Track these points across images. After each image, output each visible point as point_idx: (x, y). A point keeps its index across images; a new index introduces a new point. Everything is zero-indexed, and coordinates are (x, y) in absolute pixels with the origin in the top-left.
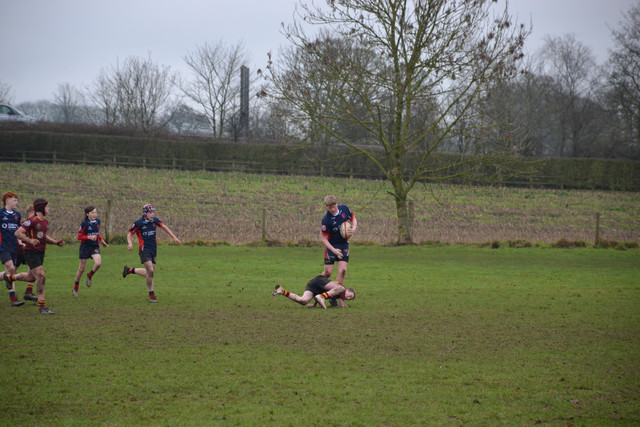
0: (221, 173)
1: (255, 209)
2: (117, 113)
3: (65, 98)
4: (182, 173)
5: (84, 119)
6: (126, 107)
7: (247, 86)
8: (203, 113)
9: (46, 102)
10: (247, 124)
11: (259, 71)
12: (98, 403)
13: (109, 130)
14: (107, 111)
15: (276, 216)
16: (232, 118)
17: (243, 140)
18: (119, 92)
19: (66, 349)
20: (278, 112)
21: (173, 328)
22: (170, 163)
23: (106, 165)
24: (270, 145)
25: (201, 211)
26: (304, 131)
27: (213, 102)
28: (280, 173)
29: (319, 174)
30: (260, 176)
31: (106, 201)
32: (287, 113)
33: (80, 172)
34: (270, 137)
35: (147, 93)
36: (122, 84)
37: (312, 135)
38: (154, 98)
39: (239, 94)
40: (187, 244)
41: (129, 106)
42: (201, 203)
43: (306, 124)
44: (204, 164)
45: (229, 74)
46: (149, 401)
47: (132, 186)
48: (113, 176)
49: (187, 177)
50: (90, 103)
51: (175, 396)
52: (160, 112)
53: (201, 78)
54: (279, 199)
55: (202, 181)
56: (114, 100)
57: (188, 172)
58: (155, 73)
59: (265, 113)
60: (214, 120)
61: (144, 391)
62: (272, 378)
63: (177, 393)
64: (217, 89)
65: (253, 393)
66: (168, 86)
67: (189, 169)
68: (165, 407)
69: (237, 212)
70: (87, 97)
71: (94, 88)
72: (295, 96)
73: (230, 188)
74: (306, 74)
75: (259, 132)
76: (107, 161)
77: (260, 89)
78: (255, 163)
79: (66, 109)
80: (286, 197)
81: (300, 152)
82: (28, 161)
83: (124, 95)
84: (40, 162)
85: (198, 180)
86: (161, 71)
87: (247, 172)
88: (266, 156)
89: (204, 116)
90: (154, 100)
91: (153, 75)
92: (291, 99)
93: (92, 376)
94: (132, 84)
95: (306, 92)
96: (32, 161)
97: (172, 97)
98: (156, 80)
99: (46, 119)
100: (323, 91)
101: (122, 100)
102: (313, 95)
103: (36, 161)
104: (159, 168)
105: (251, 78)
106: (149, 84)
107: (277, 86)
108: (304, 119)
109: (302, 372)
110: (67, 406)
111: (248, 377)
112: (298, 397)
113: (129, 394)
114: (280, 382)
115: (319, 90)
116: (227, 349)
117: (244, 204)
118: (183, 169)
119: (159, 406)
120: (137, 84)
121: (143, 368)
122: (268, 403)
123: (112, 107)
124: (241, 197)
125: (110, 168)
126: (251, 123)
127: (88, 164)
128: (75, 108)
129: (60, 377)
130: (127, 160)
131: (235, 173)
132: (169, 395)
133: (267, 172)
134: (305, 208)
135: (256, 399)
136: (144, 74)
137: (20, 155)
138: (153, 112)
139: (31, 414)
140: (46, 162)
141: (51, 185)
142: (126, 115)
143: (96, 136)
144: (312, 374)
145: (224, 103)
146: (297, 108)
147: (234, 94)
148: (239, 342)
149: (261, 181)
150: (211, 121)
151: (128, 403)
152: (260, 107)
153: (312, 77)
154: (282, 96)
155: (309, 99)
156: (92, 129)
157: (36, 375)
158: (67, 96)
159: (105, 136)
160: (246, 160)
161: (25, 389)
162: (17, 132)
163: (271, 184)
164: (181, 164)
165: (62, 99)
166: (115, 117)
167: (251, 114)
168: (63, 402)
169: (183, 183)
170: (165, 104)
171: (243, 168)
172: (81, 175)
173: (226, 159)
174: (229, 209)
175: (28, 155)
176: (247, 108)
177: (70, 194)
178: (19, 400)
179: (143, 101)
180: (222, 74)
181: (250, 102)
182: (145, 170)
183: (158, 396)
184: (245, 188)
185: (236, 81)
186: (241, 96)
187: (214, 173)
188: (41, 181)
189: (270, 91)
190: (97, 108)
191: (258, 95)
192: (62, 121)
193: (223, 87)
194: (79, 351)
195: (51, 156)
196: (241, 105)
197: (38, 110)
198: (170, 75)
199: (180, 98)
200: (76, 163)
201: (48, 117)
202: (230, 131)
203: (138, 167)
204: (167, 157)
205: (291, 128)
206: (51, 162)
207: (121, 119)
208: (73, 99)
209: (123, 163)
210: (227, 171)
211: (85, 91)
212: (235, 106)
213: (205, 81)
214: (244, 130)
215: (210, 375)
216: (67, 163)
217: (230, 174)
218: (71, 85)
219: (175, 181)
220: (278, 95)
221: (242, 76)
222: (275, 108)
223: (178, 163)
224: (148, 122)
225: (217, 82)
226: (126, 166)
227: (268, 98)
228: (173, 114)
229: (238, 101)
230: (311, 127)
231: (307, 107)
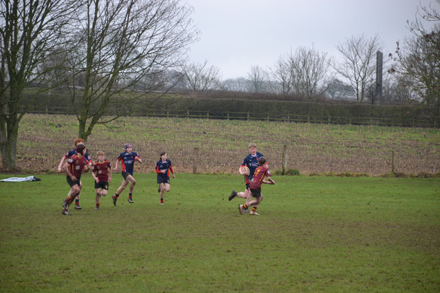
0: (362, 126)
1: (387, 151)
2: (290, 86)
3: (255, 75)
4: (335, 126)
5: (268, 90)
6: (296, 82)
7: (381, 65)
8: (350, 84)
9: (242, 79)
10: (381, 92)
11: (390, 55)
12: (280, 284)
13: (285, 97)
14: (283, 84)
15: (402, 156)
16: (370, 88)
17: (378, 103)
18: (292, 71)
19: (257, 247)
20: (403, 83)
21: (329, 233)
22: (326, 119)
23: (283, 121)
24: (398, 106)
25: (348, 153)
26: (423, 96)
27: (357, 77)
28: (405, 126)
29: (432, 127)
30: (390, 128)
31: (283, 145)
32: (410, 83)
33: (266, 126)
34: (397, 101)
35: (311, 71)
36: (294, 65)
37: (428, 100)
38: (316, 74)
39: (375, 71)
40: (338, 175)
41: (298, 80)
42: (348, 147)
43: (424, 91)
44: (350, 120)
45: (368, 57)
46: (315, 284)
47: (301, 135)
48: (288, 129)
49: (338, 129)
50: (272, 79)
51: (333, 281)
52: (320, 84)
53: (349, 61)
54: (404, 144)
55: (349, 131)
56: (288, 77)
57: (339, 125)
58: (317, 58)
59: (394, 84)
60: (357, 90)
61: (311, 277)
62: (401, 270)
63: (334, 278)
64: (359, 68)
65: (388, 280)
66: (325, 66)
67: (340, 124)
68: (326, 288)
69: (373, 153)
70: (270, 75)
71: (275, 69)
72: (416, 71)
73: (369, 136)
74: (424, 56)
75: (389, 97)
76: (283, 118)
77: (390, 67)
78: (386, 119)
79: (256, 83)
80: (409, 142)
81: (419, 111)
82: (231, 119)
83: (295, 73)
84: (239, 119)
85: (346, 131)
86: (321, 56)
87: (380, 125)
88: (395, 114)
89: (351, 86)
90: (316, 76)
91: (315, 59)
92: (412, 73)
93: (275, 265)
94: (301, 65)
95: (424, 69)
96: (233, 119)
97: (328, 74)
98: (317, 63)
99: (243, 90)
100: (436, 68)
101: (294, 77)
102: (429, 71)
103: (236, 119)
104: (319, 123)
105: (384, 60)
106: (312, 66)
107: (403, 65)
108: (422, 88)
109: (422, 266)
110: (259, 285)
111: (384, 269)
112: (420, 284)
113: (301, 278)
114: (407, 272)
115: (433, 67)
116: (368, 249)
117: (379, 148)
118: (335, 124)
119: (321, 287)
120: (304, 65)
121: (310, 261)
122: (398, 288)
123: (287, 81)
124: (376, 143)
125: (285, 123)
126: (383, 91)
127: (271, 120)
128: (262, 82)
129: (254, 266)
130: (297, 117)
131: (372, 126)
132: (328, 280)
133: (395, 126)
134: (423, 150)
135: (390, 284)
136: (309, 58)
137: (226, 115)
138: (315, 84)
139: (236, 290)
140: (243, 119)
141: (246, 135)
142: (296, 86)
143: (277, 101)
144: (430, 268)
145: (364, 77)
146: (417, 80)
147: (372, 71)
148: (376, 244)
149: (391, 132)
150: (355, 90)
151: (300, 285)
152: (390, 80)
153: (428, 58)
154: (406, 72)
155: (426, 73)
156: (274, 97)
157: (238, 264)
158: (257, 74)
159: (282, 101)
160: (380, 117)
161: (231, 273)
162: (224, 99)
163: (398, 134)
164: (335, 120)
165: (254, 77)
166: (289, 88)
167: (383, 85)
168: (256, 283)
169: (335, 133)
170: (323, 79)
171: (378, 122)
172: (266, 128)
173: (366, 116)
174: (368, 151)
175: (231, 115)
176: (381, 81)
177: (258, 141)
178: (228, 280)
179: (308, 77)
180: (364, 57)
181: (383, 76)
182: (309, 124)
183: (321, 280)
184: (379, 136)
185: (373, 62)
186: (377, 72)
187: (357, 126)
188: (239, 132)
189: (397, 69)
190: (277, 82)
191: (389, 71)
192: (254, 92)
193: (364, 66)
194: (266, 248)
195: (246, 115)
196: (377, 78)
197: (238, 84)
198: (327, 59)
199: (333, 75)
200: (263, 120)
201: (244, 89)
202: (369, 97)
203: (305, 122)
204: (325, 115)
205: (412, 94)
206: (246, 119)
207: (293, 90)
208: (261, 77)
209: (294, 119)
210: (367, 124)
211: (269, 71)
212: (372, 80)
213: (351, 62)
214: (378, 96)
215: (356, 266)
216: (256, 120)
217: (368, 127)
218: (260, 67)
219: (330, 131)
220: (403, 71)
221: (377, 58)
222: (401, 80)
223: (332, 119)
224: (311, 91)
225: (360, 63)
226: (296, 122)
227: (396, 73)
228: (329, 85)
229: (374, 76)
230: (427, 93)
231: (424, 79)
